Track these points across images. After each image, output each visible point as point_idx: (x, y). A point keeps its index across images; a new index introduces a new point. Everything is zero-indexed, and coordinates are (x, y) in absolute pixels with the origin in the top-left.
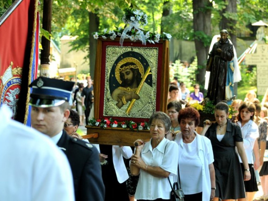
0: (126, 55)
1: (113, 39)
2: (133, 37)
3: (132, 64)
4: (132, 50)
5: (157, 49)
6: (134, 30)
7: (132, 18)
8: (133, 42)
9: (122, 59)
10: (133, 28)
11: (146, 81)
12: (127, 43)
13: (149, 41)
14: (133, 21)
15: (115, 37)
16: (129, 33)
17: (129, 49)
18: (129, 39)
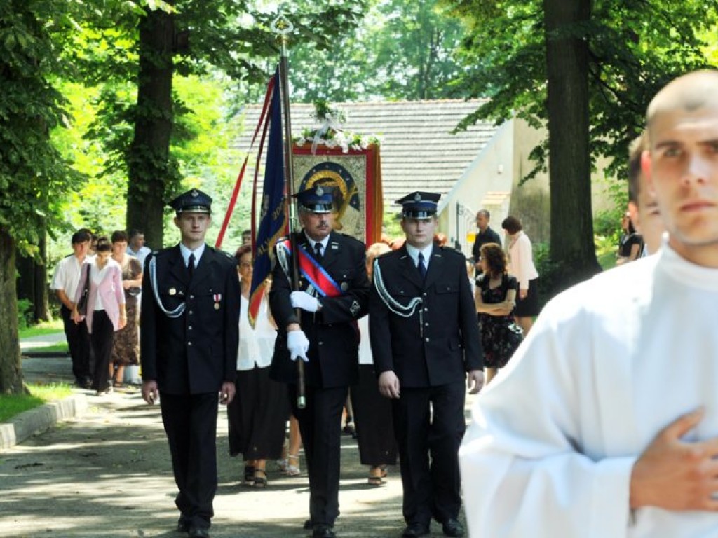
0: (320, 167)
1: (301, 146)
2: (330, 142)
3: (330, 180)
4: (328, 159)
5: (363, 158)
6: (330, 132)
7: (328, 115)
8: (330, 149)
9: (314, 173)
10: (329, 129)
11: (351, 204)
12: (322, 150)
13: (353, 146)
14: (328, 120)
15: (304, 142)
16: (325, 137)
17: (324, 159)
18: (324, 144)
